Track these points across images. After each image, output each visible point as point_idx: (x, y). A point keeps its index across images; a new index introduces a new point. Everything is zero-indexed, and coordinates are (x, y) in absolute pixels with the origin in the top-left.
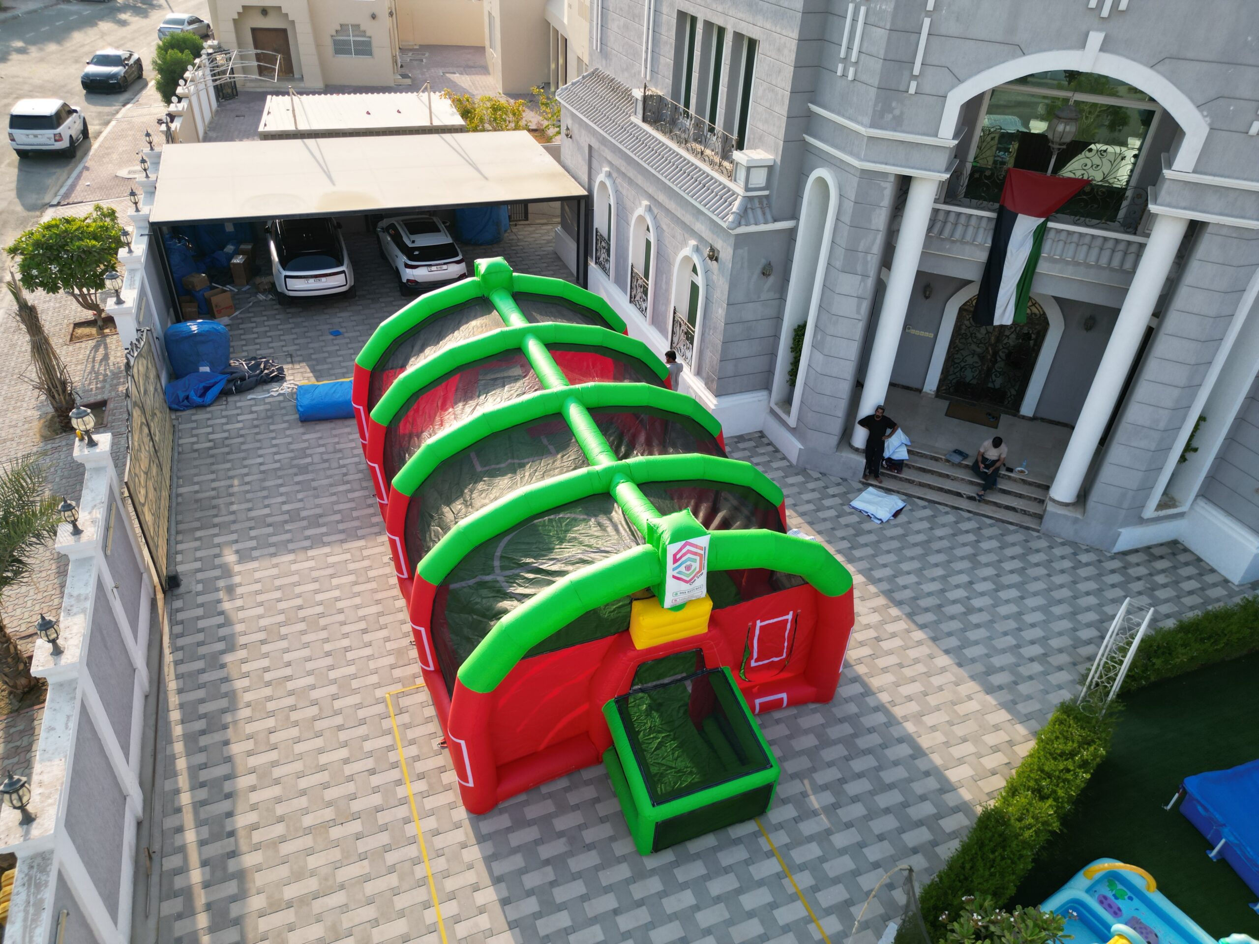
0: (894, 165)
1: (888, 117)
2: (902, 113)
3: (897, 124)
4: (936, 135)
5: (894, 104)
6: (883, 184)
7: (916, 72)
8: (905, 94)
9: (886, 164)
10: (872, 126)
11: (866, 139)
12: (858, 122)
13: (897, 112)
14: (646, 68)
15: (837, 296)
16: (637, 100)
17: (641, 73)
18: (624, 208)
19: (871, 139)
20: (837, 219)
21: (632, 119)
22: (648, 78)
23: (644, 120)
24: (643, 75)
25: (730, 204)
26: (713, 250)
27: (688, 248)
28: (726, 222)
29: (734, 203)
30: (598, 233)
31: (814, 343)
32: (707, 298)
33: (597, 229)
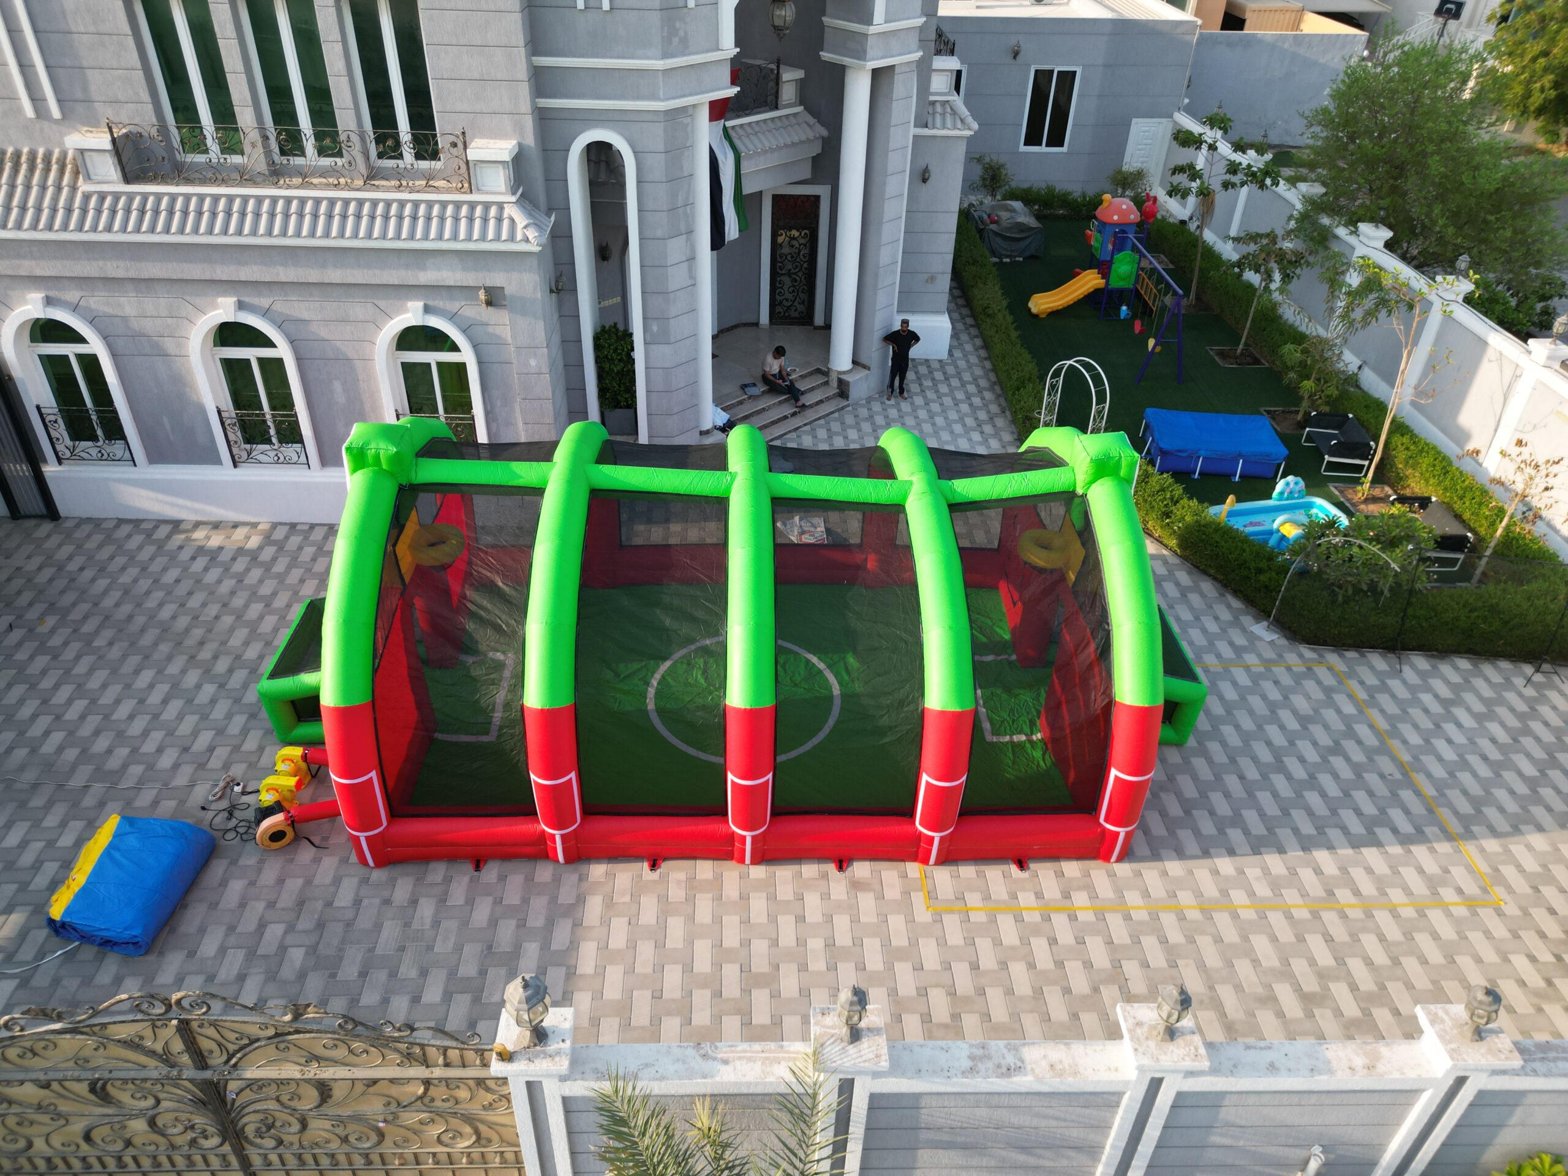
0: (691, 95)
1: (675, 41)
2: (686, 33)
3: (686, 47)
4: (717, 48)
5: (678, 25)
6: (685, 121)
8: (685, 10)
9: (686, 96)
10: (665, 56)
11: (660, 74)
12: (648, 58)
14: (37, 100)
15: (669, 269)
16: (87, 154)
17: (20, 110)
18: (138, 336)
19: (666, 71)
20: (639, 182)
21: (83, 187)
22: (56, 113)
23: (127, 179)
24: (29, 112)
25: (499, 220)
26: (487, 290)
27: (409, 315)
28: (527, 240)
29: (506, 215)
30: (43, 411)
31: (648, 339)
32: (480, 363)
33: (38, 408)
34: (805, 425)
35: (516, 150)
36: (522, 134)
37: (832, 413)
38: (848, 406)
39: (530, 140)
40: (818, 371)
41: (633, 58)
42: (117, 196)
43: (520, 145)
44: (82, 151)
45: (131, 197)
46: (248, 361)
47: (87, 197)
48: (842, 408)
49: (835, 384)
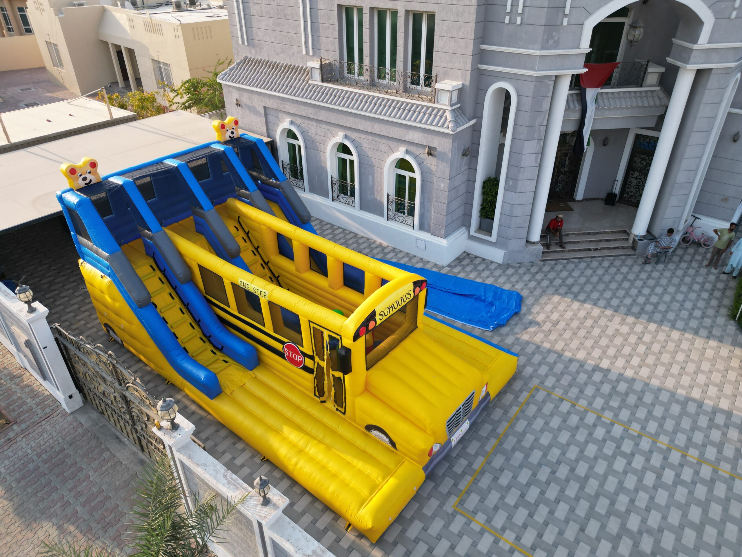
0: (555, 70)
1: (551, 42)
2: (559, 38)
3: (556, 46)
4: (578, 48)
5: (554, 34)
6: (549, 83)
7: (567, 11)
8: (561, 27)
9: (551, 70)
10: (542, 49)
11: (538, 58)
12: (533, 49)
13: (556, 38)
14: (307, 48)
15: (523, 156)
16: (313, 69)
17: (302, 52)
18: (313, 142)
19: (541, 57)
20: (517, 110)
21: (310, 82)
22: (311, 54)
23: (323, 81)
24: (304, 53)
25: (441, 117)
26: (430, 148)
27: (399, 153)
28: (448, 128)
29: (444, 115)
30: (284, 163)
31: (507, 188)
32: (423, 180)
33: (282, 161)
34: (600, 257)
35: (461, 87)
36: (465, 80)
37: (621, 255)
38: (635, 255)
39: (468, 83)
40: (625, 232)
41: (526, 48)
42: (318, 86)
43: (463, 85)
44: (312, 68)
45: (322, 87)
46: (346, 160)
47: (310, 85)
48: (630, 255)
49: (631, 241)
